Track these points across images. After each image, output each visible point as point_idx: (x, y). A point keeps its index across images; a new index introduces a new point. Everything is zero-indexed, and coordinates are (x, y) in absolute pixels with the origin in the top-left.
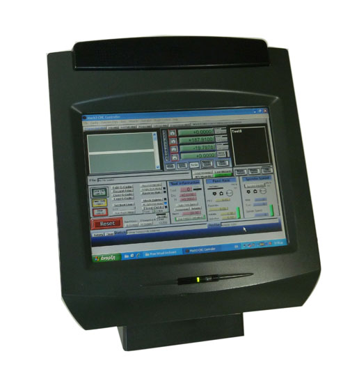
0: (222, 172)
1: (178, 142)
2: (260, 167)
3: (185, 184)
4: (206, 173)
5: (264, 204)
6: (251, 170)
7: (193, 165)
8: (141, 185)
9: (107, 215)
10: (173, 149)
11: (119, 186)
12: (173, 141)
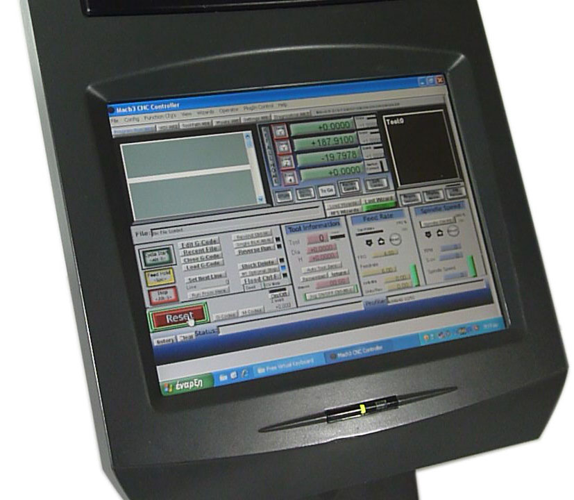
0: (379, 200)
1: (293, 147)
2: (444, 186)
3: (315, 227)
4: (350, 205)
5: (458, 256)
6: (428, 192)
7: (325, 191)
8: (234, 235)
9: (177, 300)
10: (285, 162)
11: (193, 241)
12: (283, 147)
